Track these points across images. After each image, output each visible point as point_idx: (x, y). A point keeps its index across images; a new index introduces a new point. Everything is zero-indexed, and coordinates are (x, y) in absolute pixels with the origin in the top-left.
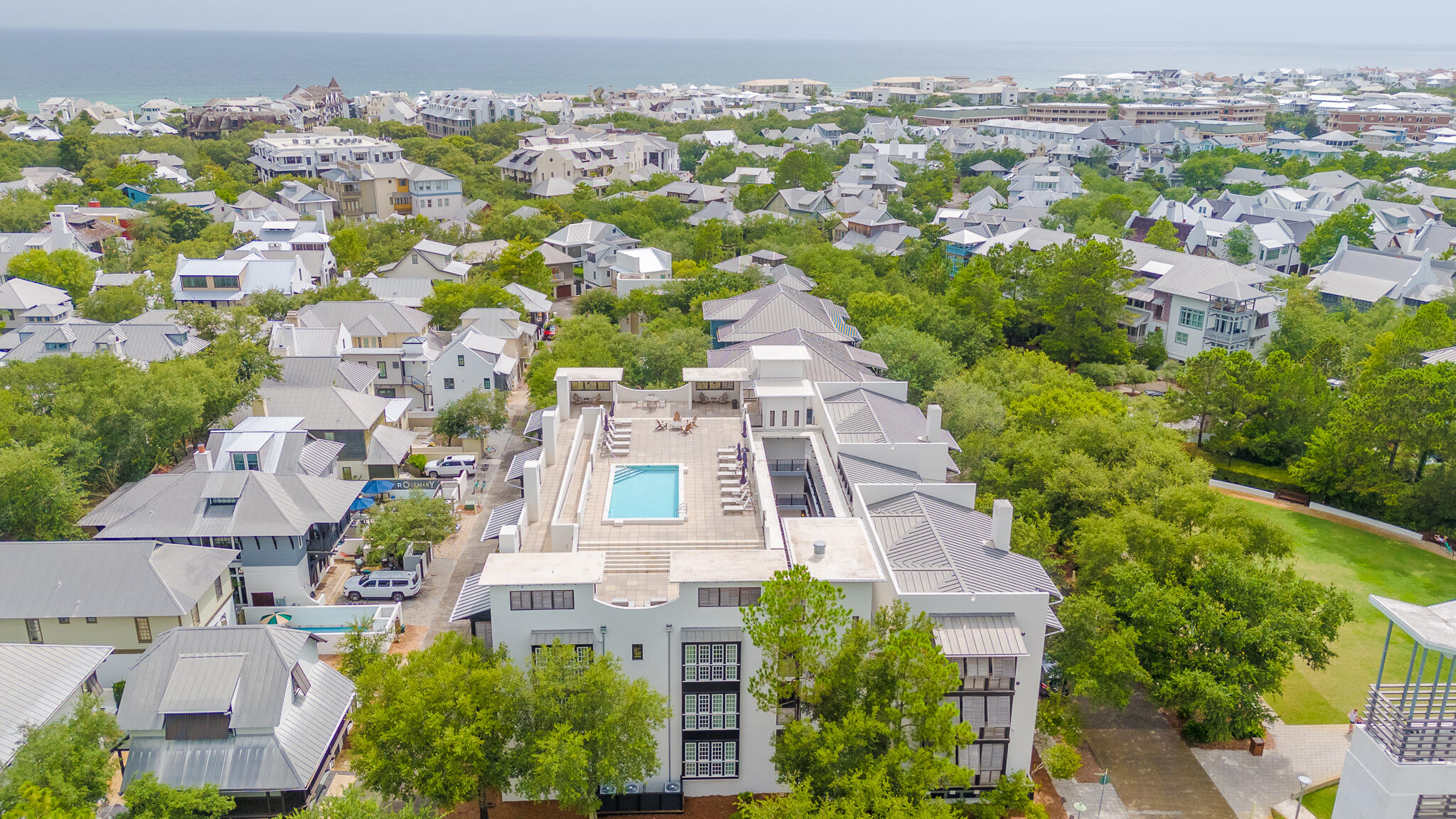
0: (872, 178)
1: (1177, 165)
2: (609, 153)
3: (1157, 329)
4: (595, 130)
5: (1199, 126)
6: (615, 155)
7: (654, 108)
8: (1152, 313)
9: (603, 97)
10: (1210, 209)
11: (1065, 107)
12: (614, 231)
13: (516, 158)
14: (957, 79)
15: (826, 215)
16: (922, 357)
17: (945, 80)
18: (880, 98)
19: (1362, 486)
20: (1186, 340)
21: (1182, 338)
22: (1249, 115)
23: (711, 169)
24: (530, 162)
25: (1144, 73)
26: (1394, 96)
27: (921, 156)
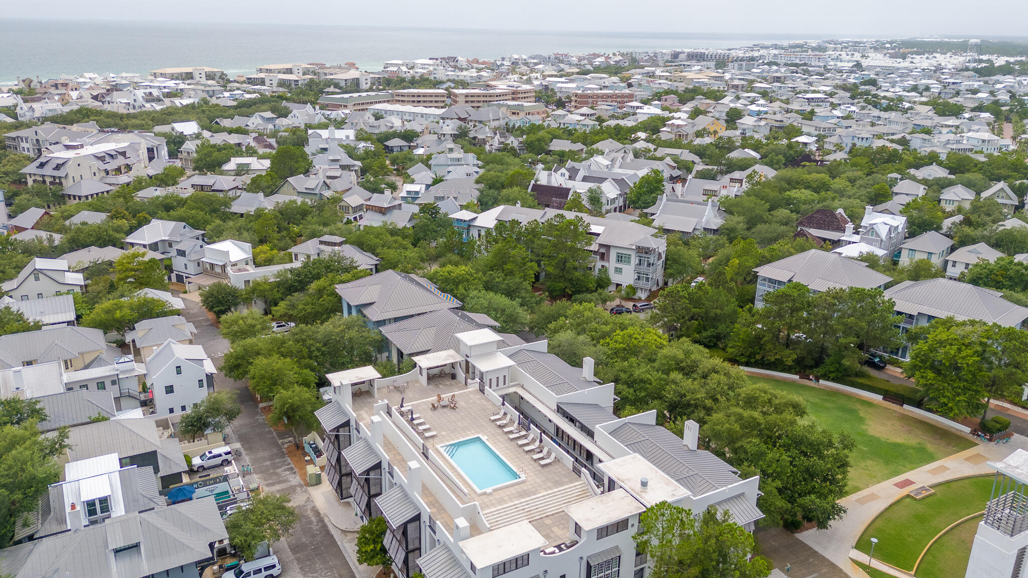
0: (337, 160)
1: (521, 139)
2: (123, 154)
3: (603, 266)
4: (81, 129)
5: (509, 106)
6: (128, 155)
7: (95, 98)
8: (598, 257)
9: (32, 86)
10: (567, 174)
11: (419, 93)
12: (184, 227)
13: (42, 165)
14: (317, 65)
15: (328, 194)
16: (508, 312)
17: (309, 66)
18: (271, 82)
19: (771, 355)
20: (621, 272)
21: (618, 271)
22: (526, 95)
23: (208, 159)
24: (58, 167)
25: (437, 59)
26: (588, 77)
27: (352, 137)
